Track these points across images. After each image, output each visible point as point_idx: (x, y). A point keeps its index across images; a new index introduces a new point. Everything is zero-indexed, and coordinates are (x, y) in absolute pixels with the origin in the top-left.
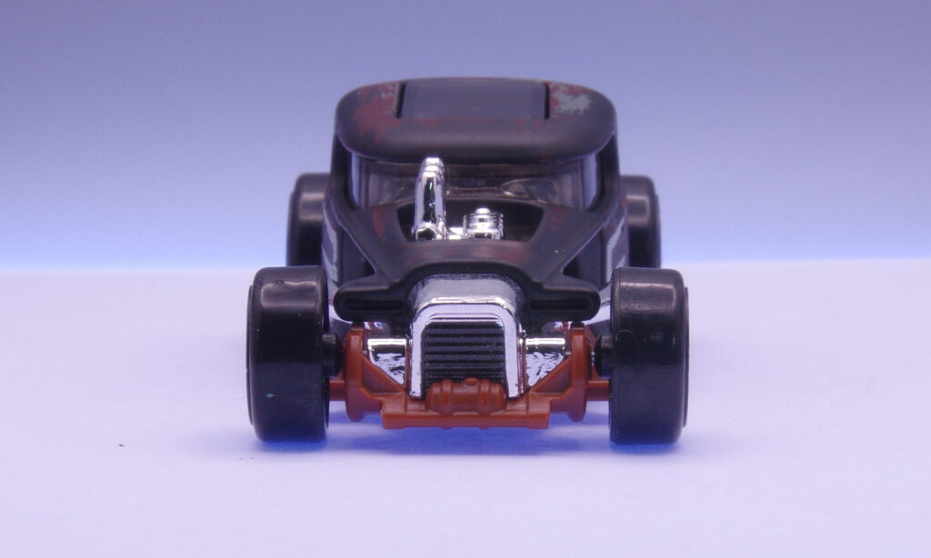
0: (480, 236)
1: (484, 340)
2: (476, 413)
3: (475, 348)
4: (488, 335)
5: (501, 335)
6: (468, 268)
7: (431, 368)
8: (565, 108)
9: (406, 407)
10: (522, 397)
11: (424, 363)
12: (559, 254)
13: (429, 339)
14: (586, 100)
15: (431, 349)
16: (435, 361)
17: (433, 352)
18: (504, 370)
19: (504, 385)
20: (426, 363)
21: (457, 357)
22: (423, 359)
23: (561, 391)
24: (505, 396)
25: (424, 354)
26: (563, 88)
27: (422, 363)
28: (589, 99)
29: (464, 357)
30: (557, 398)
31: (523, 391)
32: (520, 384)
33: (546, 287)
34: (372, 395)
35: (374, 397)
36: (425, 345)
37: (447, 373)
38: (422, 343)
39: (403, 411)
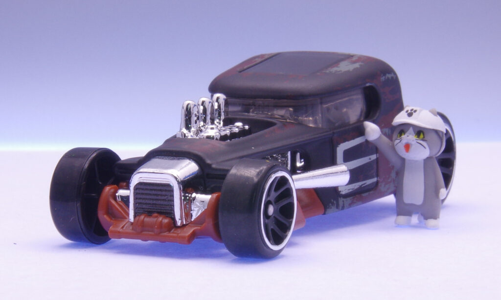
0: (208, 137)
1: (164, 193)
2: (153, 233)
3: (159, 197)
4: (166, 191)
5: (172, 191)
6: (174, 154)
7: (139, 207)
8: (334, 69)
9: (123, 227)
10: (183, 226)
11: (135, 204)
12: (254, 150)
13: (138, 191)
14: (357, 65)
15: (139, 196)
16: (141, 203)
17: (140, 198)
18: (174, 211)
19: (174, 219)
20: (136, 204)
21: (151, 202)
22: (134, 202)
23: (202, 224)
24: (173, 225)
25: (135, 199)
26: (354, 59)
27: (134, 204)
28: (360, 65)
29: (154, 202)
30: (199, 228)
31: (184, 223)
32: (181, 219)
33: (214, 166)
34: (112, 220)
35: (112, 221)
36: (135, 194)
37: (146, 210)
38: (134, 193)
39: (119, 229)
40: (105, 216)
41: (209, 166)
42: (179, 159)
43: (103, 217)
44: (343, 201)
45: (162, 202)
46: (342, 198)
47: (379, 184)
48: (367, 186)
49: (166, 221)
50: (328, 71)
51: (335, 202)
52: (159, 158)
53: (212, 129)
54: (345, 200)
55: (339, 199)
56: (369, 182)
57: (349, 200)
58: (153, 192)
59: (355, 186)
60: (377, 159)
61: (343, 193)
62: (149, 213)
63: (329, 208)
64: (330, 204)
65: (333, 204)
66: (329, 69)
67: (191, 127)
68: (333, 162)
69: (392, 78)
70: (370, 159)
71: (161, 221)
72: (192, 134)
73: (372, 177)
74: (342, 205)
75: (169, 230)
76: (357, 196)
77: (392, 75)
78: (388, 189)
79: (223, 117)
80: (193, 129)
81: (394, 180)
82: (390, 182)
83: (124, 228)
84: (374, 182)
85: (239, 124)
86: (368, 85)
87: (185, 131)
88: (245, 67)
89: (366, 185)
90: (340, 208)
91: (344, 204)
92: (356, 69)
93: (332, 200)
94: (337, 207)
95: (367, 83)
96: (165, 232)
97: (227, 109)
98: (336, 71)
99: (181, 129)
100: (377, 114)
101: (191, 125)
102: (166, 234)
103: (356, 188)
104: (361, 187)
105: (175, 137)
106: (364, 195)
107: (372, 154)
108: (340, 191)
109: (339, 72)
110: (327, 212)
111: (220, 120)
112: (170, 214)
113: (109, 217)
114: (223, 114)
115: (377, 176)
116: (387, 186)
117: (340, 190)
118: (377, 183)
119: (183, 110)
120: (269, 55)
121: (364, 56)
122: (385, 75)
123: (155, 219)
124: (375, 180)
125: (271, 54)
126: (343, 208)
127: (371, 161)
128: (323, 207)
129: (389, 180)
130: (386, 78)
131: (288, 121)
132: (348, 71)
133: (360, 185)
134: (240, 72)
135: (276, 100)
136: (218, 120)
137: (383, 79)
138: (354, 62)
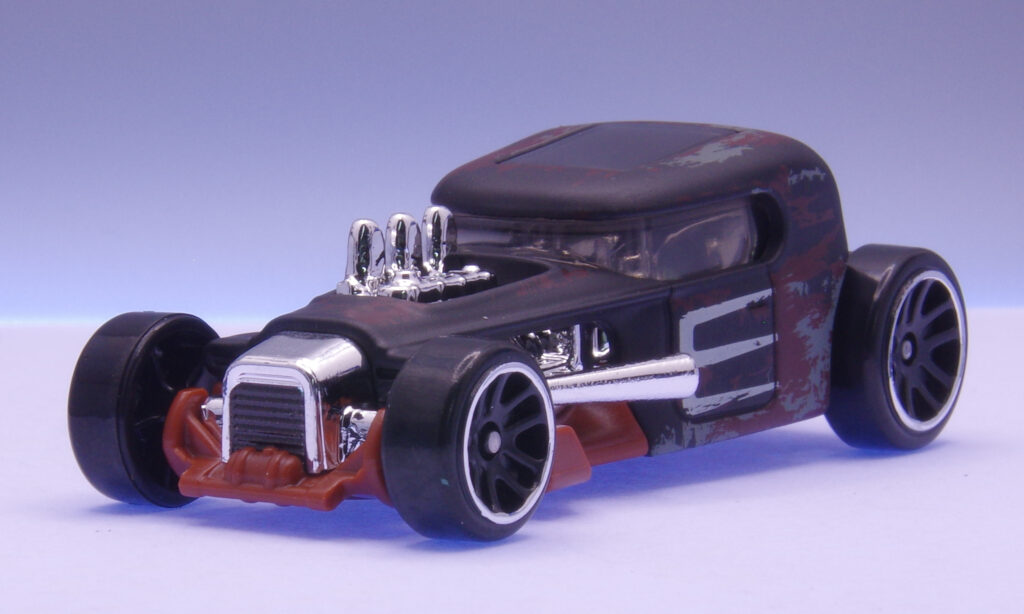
2: (262, 487)
3: (278, 415)
4: (290, 401)
6: (316, 327)
7: (240, 434)
8: (683, 160)
9: (207, 473)
10: (323, 473)
11: (233, 426)
12: (486, 321)
13: (238, 401)
14: (737, 152)
15: (240, 412)
16: (244, 426)
17: (242, 416)
18: (305, 443)
19: (304, 458)
20: (235, 427)
21: (263, 423)
22: (231, 422)
23: (357, 471)
24: (302, 471)
25: (233, 416)
26: (736, 138)
27: (230, 427)
28: (743, 151)
29: (269, 423)
30: (352, 478)
31: (326, 467)
32: (319, 459)
33: (391, 353)
34: (190, 457)
35: (189, 460)
36: (233, 407)
37: (254, 440)
38: (231, 404)
39: (201, 478)
40: (177, 450)
41: (383, 352)
42: (323, 338)
43: (175, 453)
44: (693, 430)
45: (283, 425)
46: (689, 424)
47: (780, 397)
48: (750, 398)
49: (289, 462)
50: (670, 163)
51: (673, 431)
52: (285, 335)
53: (405, 277)
54: (696, 426)
55: (684, 424)
56: (755, 391)
57: (705, 429)
58: (267, 404)
59: (722, 398)
60: (775, 345)
61: (693, 413)
62: (258, 446)
63: (658, 443)
64: (663, 436)
65: (668, 435)
66: (676, 158)
67: (367, 273)
68: (671, 348)
69: (816, 178)
70: (758, 344)
71: (278, 463)
72: (367, 287)
73: (764, 382)
74: (690, 437)
75: (294, 480)
76: (726, 419)
77: (817, 172)
78: (801, 406)
79: (444, 254)
80: (370, 278)
81: (816, 389)
82: (808, 392)
83: (210, 476)
84: (767, 392)
85: (472, 269)
86: (756, 191)
87: (353, 281)
88: (513, 154)
89: (747, 396)
90: (686, 443)
91: (694, 436)
92: (731, 160)
93: (668, 428)
94: (679, 440)
95: (755, 188)
96: (286, 485)
97: (453, 236)
98: (689, 163)
99: (347, 277)
100: (779, 253)
101: (367, 268)
102: (286, 488)
103: (723, 403)
104: (735, 401)
105: (334, 292)
106: (743, 417)
107: (763, 333)
108: (687, 410)
109: (695, 163)
110: (653, 452)
111: (437, 259)
112: (297, 448)
113: (186, 453)
114: (444, 248)
115: (775, 379)
116: (799, 401)
117: (685, 406)
118: (774, 394)
119: (352, 239)
120: (571, 127)
121: (759, 132)
122: (797, 171)
123: (267, 459)
124: (769, 387)
125: (578, 126)
126: (692, 444)
127: (762, 349)
128: (646, 441)
129: (806, 388)
130: (802, 178)
131: (577, 263)
132: (715, 164)
133: (735, 396)
134: (498, 163)
135: (554, 220)
136: (432, 261)
137: (793, 179)
138: (734, 145)
